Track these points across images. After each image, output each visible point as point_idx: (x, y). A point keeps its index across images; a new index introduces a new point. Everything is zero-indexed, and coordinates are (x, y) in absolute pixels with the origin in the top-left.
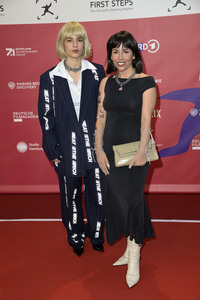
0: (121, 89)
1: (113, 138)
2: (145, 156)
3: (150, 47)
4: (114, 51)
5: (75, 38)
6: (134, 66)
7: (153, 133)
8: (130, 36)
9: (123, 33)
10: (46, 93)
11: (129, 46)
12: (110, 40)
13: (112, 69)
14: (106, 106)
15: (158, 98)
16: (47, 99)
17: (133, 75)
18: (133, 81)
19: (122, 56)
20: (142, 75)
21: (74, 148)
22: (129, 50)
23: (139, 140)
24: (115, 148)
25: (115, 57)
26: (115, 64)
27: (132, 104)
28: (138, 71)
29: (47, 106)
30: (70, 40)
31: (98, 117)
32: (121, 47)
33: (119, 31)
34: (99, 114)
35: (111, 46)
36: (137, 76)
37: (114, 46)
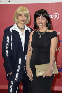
0: (40, 37)
1: (36, 62)
2: (52, 71)
3: (54, 16)
4: (37, 18)
5: (23, 15)
6: (47, 26)
7: (56, 60)
8: (45, 12)
9: (42, 10)
10: (8, 38)
11: (45, 16)
12: (36, 13)
13: (36, 27)
14: (32, 45)
15: (59, 42)
16: (8, 41)
17: (46, 30)
18: (46, 33)
19: (41, 21)
20: (51, 31)
21: (19, 66)
22: (45, 18)
23: (49, 63)
24: (36, 66)
25: (38, 21)
26: (38, 24)
27: (46, 45)
28: (49, 29)
29: (7, 44)
30: (21, 15)
31: (28, 50)
32: (41, 17)
33: (40, 9)
34: (29, 49)
35: (36, 16)
36: (48, 31)
37: (38, 16)
